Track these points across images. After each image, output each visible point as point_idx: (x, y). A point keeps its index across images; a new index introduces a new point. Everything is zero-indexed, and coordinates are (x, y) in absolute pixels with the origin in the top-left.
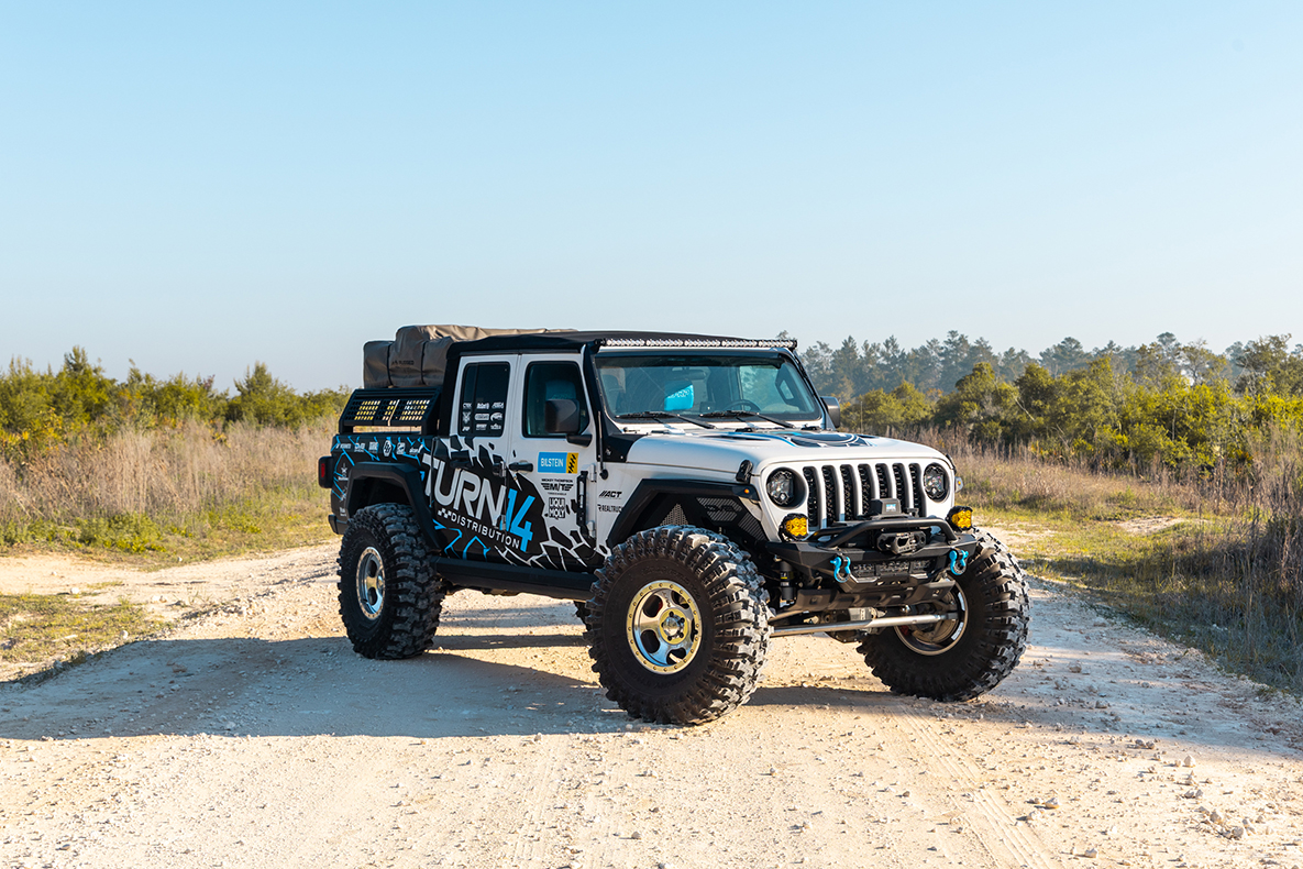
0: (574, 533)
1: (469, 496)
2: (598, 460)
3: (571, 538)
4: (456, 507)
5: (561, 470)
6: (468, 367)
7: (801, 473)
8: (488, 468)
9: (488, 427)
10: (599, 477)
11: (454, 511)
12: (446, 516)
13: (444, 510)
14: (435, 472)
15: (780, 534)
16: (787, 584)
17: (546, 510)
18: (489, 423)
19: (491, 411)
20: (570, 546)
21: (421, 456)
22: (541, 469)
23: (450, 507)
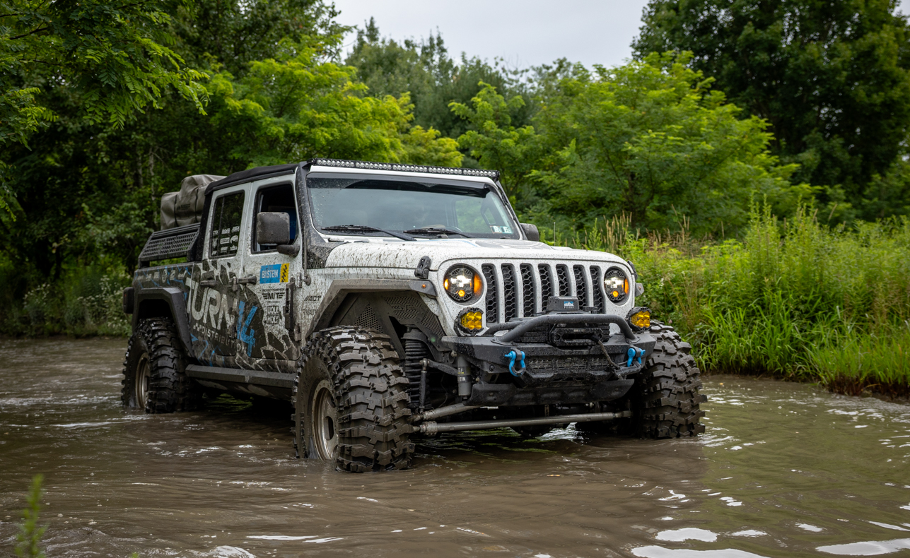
0: (285, 337)
1: (213, 310)
2: (303, 268)
3: (282, 341)
4: (205, 321)
5: (276, 280)
6: (219, 200)
7: (480, 270)
8: (226, 285)
9: (229, 249)
10: (304, 284)
11: (203, 324)
12: (198, 330)
13: (197, 325)
14: (193, 291)
15: (455, 330)
16: (464, 379)
17: (265, 318)
18: (229, 245)
19: (231, 235)
20: (282, 349)
21: (185, 280)
22: (263, 281)
23: (200, 322)
